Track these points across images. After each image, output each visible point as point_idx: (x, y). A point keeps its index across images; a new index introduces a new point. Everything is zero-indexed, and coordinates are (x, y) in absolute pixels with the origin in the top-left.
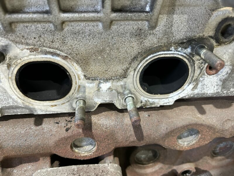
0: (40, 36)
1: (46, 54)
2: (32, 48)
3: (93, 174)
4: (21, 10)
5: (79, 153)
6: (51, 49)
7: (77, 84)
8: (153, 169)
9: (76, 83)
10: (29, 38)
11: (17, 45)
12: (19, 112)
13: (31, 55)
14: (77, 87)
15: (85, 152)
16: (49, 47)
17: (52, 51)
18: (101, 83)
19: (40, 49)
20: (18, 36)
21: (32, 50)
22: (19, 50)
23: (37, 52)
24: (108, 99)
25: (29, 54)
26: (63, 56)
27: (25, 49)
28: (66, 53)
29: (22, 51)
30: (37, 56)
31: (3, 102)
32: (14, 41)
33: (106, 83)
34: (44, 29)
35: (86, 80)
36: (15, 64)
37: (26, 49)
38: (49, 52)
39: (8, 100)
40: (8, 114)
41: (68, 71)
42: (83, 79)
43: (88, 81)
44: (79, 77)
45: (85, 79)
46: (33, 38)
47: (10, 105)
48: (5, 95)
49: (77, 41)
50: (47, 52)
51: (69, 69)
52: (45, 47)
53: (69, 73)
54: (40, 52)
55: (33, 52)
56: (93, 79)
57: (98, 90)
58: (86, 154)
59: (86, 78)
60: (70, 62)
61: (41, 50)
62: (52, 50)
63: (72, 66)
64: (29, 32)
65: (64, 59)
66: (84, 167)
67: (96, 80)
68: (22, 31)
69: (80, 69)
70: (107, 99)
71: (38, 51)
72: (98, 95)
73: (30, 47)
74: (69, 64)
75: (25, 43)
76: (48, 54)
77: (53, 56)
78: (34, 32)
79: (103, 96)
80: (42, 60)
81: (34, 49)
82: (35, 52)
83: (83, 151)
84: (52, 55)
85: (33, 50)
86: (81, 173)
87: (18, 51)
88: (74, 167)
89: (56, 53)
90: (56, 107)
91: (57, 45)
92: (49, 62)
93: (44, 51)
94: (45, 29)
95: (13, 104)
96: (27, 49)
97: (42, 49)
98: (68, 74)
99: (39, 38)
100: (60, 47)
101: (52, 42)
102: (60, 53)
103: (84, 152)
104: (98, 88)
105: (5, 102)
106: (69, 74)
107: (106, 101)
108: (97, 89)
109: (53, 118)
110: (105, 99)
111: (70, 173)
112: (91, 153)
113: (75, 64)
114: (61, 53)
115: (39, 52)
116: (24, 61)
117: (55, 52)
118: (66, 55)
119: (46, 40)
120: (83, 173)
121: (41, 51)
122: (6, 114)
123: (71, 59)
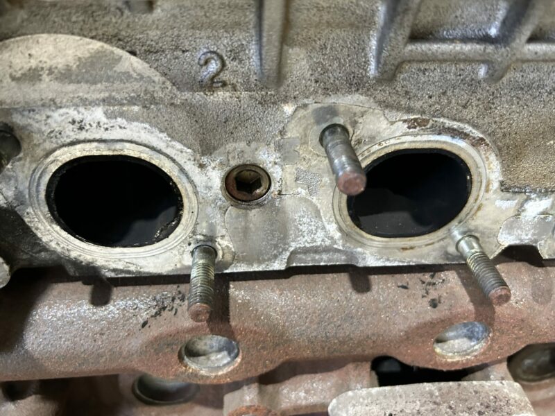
0: (444, 93)
1: (439, 134)
2: (415, 120)
3: (478, 404)
4: (431, 33)
5: (443, 357)
6: (455, 123)
7: (478, 202)
8: (550, 391)
9: (476, 200)
10: (417, 96)
11: (387, 111)
12: (323, 260)
13: (406, 134)
14: (476, 208)
15: (454, 353)
16: (453, 117)
17: (455, 127)
18: (530, 199)
19: (431, 122)
20: (397, 91)
21: (413, 124)
22: (386, 122)
23: (423, 127)
24: (530, 236)
25: (404, 131)
26: (474, 138)
27: (399, 120)
28: (483, 132)
29: (392, 124)
30: (419, 138)
31: (304, 237)
32: (384, 102)
33: (541, 200)
34: (458, 77)
35: (501, 192)
36: (363, 155)
37: (402, 120)
38: (449, 128)
39: (315, 234)
40: (299, 265)
41: (470, 172)
42: (496, 190)
43: (503, 194)
44: (488, 186)
45: (499, 190)
46: (427, 96)
47: (314, 244)
48: (313, 223)
49: (518, 103)
50: (445, 128)
51: (475, 168)
52: (444, 117)
53: (471, 176)
54: (429, 128)
55: (415, 127)
56: (516, 190)
57: (518, 215)
58: (457, 359)
59: (503, 188)
60: (483, 153)
61: (433, 124)
62: (456, 125)
63: (485, 160)
64: (424, 82)
65: (473, 145)
66: (451, 387)
67: (522, 192)
68: (409, 81)
69: (499, 167)
70: (527, 235)
71: (425, 126)
72: (512, 226)
73: (412, 117)
74: (480, 155)
75: (405, 108)
76: (446, 132)
77: (453, 137)
78: (434, 83)
79: (521, 228)
80: (427, 146)
81: (419, 121)
82: (418, 128)
83: (450, 352)
84: (451, 136)
85: (416, 124)
86: (452, 402)
87: (383, 124)
88: (427, 386)
89: (463, 132)
90: (411, 251)
91: (471, 113)
92: (441, 150)
93: (439, 127)
94: (462, 77)
95: (323, 243)
96: (405, 121)
97: (436, 121)
98: (468, 178)
99: (439, 97)
100: (477, 117)
101: (465, 107)
102: (471, 131)
103: (450, 354)
104: (518, 211)
105: (306, 238)
106: (471, 178)
107: (522, 240)
108: (517, 213)
109: (391, 276)
110: (524, 237)
111: (425, 401)
112: (469, 357)
113: (493, 157)
114: (474, 131)
115: (427, 129)
116: (386, 147)
117: (463, 129)
118: (481, 136)
119: (453, 101)
120: (456, 402)
121: (432, 127)
122: (294, 265)
123: (490, 144)
